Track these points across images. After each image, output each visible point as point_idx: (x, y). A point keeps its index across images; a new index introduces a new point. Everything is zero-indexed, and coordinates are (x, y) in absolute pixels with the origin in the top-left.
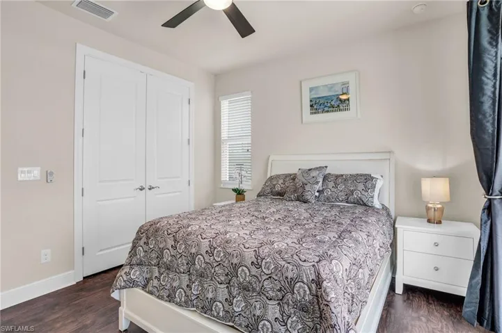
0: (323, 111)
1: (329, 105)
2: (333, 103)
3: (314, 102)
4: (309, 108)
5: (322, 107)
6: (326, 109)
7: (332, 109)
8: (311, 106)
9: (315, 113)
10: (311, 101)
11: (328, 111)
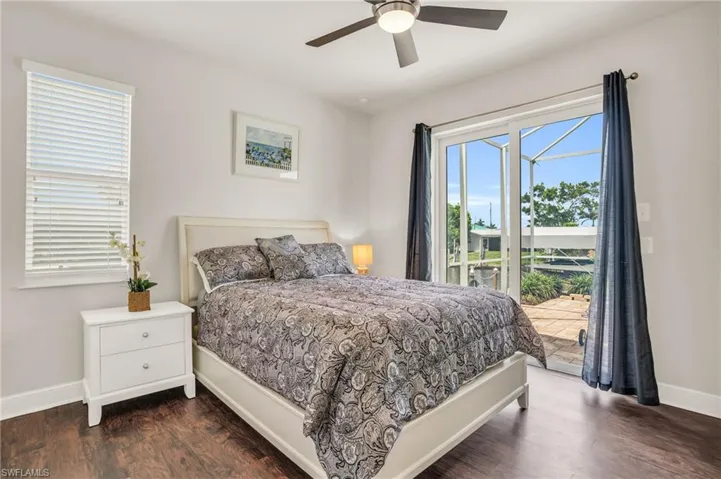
0: (262, 164)
1: (269, 157)
2: (274, 157)
3: (251, 148)
4: (245, 154)
5: (261, 157)
6: (266, 162)
7: (271, 163)
8: (248, 152)
9: (252, 163)
10: (248, 145)
11: (268, 165)
